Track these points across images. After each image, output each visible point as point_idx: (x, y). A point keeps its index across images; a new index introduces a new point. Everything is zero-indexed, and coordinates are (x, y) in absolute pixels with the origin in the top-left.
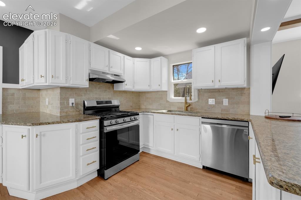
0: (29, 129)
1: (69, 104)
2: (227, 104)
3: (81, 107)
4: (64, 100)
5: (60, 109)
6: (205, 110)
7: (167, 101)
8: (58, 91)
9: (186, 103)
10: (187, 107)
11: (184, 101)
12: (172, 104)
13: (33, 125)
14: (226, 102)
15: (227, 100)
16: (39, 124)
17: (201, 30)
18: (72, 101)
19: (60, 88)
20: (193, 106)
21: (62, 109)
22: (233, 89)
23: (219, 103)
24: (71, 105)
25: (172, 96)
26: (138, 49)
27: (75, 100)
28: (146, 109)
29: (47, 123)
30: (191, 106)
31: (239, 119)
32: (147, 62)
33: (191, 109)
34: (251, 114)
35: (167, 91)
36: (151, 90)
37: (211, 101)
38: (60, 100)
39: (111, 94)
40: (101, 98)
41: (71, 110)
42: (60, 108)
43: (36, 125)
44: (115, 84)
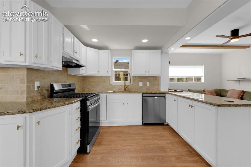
0: (26, 117)
1: (35, 88)
2: (149, 86)
3: (44, 91)
4: (30, 82)
5: (27, 94)
6: (137, 90)
7: (110, 84)
8: (25, 72)
9: (125, 85)
10: (126, 88)
11: (124, 84)
12: (115, 86)
13: (34, 112)
14: (148, 84)
15: (149, 83)
16: (39, 110)
17: (145, 41)
18: (37, 84)
19: (27, 69)
20: (129, 87)
21: (28, 93)
22: (152, 77)
23: (145, 85)
24: (36, 89)
25: (113, 81)
26: (95, 40)
27: (40, 83)
28: (89, 91)
29: (48, 108)
30: (128, 88)
31: (162, 93)
32: (96, 52)
33: (128, 89)
34: (162, 90)
35: (109, 77)
36: (99, 75)
37: (141, 84)
38: (27, 83)
39: (66, 78)
40: (59, 82)
41: (36, 95)
42: (27, 92)
43: (37, 111)
44: (68, 68)
